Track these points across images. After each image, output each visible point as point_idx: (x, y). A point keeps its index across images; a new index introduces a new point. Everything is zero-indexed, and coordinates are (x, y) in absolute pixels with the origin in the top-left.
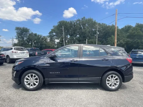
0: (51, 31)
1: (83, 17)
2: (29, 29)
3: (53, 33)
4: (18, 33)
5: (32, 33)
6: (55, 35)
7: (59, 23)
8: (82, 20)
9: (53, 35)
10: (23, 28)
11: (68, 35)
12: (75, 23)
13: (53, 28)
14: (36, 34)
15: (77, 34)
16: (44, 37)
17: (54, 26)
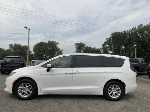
0: (104, 43)
1: (139, 25)
2: (85, 44)
3: (106, 45)
4: (77, 48)
5: (87, 46)
6: (108, 47)
7: (112, 35)
8: (138, 28)
9: (106, 47)
10: (80, 43)
11: (123, 46)
12: (129, 33)
13: (106, 41)
14: (91, 47)
15: (133, 44)
16: (97, 49)
17: (107, 39)
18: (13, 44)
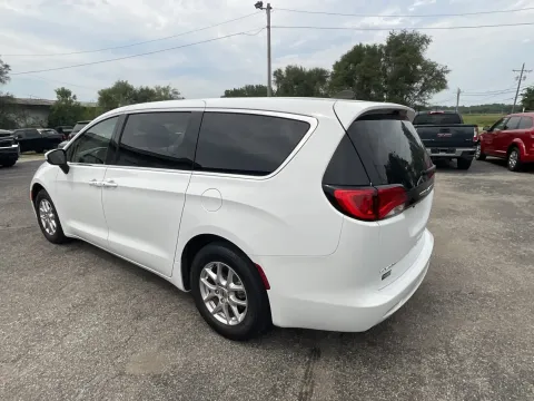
18: (284, 70)
